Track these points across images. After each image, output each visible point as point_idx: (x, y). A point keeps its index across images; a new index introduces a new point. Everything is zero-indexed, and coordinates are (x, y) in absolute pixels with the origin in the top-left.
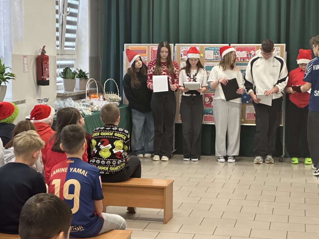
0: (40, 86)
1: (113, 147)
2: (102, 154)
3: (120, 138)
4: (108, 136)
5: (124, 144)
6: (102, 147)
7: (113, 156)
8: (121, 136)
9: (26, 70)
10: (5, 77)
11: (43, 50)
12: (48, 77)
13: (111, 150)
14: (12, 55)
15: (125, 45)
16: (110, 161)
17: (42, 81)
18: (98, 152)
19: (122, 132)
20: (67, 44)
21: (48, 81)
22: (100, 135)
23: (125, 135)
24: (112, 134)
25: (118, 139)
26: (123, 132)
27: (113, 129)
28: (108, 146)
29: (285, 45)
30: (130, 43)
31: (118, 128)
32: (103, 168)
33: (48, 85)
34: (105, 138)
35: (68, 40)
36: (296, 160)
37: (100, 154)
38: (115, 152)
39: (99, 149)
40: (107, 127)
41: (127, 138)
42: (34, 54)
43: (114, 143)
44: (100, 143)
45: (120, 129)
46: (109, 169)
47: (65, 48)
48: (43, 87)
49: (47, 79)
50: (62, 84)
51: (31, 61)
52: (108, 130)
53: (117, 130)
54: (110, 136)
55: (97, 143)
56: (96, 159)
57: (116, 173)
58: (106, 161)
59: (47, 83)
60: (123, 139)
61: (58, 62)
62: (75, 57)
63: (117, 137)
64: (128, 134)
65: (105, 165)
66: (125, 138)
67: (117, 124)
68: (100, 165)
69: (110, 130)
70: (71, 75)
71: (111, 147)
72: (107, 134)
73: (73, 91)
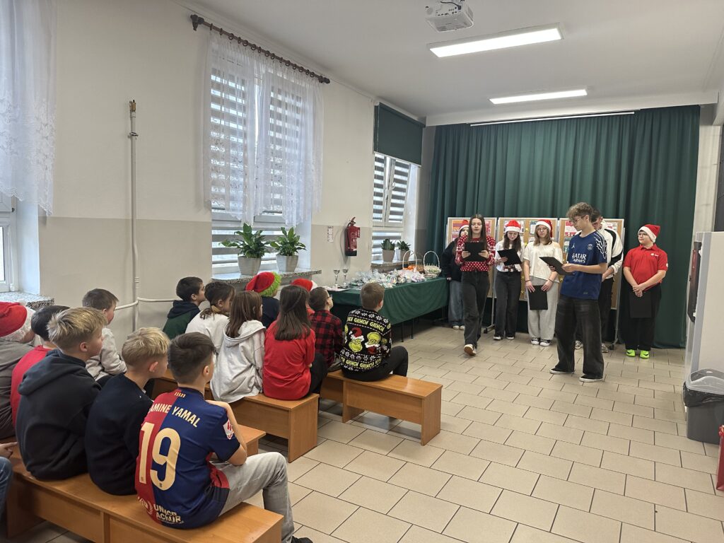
0: (349, 257)
1: (366, 340)
2: (352, 346)
3: (376, 329)
4: (362, 324)
5: (382, 337)
6: (353, 337)
7: (365, 351)
8: (378, 327)
9: (331, 241)
10: (297, 247)
11: (352, 221)
12: (356, 247)
13: (363, 344)
14: (312, 225)
15: (449, 218)
16: (361, 356)
17: (350, 252)
18: (348, 342)
19: (380, 321)
20: (391, 217)
21: (356, 251)
22: (353, 322)
23: (384, 326)
24: (367, 323)
25: (373, 330)
26: (382, 321)
27: (370, 316)
28: (360, 337)
29: (623, 220)
30: (455, 216)
31: (376, 315)
32: (353, 363)
33: (356, 255)
34: (359, 327)
35: (392, 213)
36: (632, 353)
37: (350, 345)
38: (367, 346)
39: (350, 340)
40: (363, 312)
41: (386, 329)
42: (343, 225)
43: (368, 336)
44: (351, 332)
45: (377, 318)
46: (359, 366)
47: (390, 221)
48: (352, 258)
49: (354, 250)
50: (381, 255)
51: (337, 232)
52: (363, 316)
53: (374, 319)
54: (364, 325)
55: (349, 332)
56: (346, 351)
57: (367, 371)
58: (356, 355)
59: (355, 254)
60: (378, 330)
61: (375, 234)
62: (402, 229)
63: (373, 328)
64: (387, 324)
65: (355, 360)
66: (382, 330)
67: (377, 309)
68: (349, 358)
69: (366, 317)
70: (390, 246)
71: (363, 339)
72: (361, 322)
73: (391, 261)
